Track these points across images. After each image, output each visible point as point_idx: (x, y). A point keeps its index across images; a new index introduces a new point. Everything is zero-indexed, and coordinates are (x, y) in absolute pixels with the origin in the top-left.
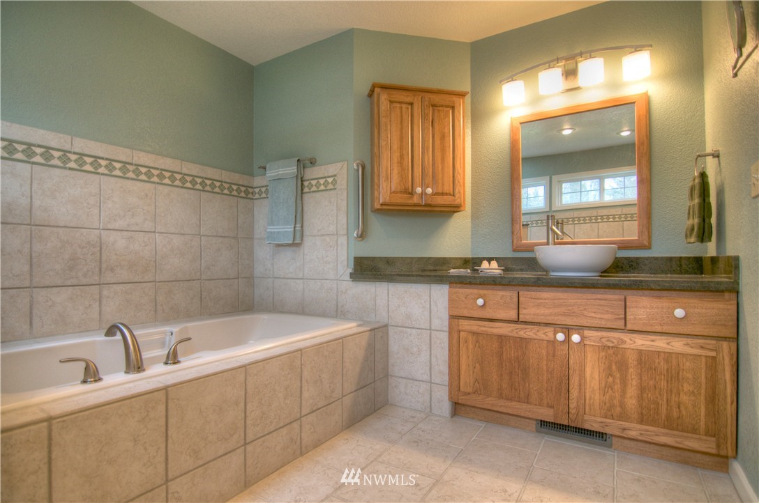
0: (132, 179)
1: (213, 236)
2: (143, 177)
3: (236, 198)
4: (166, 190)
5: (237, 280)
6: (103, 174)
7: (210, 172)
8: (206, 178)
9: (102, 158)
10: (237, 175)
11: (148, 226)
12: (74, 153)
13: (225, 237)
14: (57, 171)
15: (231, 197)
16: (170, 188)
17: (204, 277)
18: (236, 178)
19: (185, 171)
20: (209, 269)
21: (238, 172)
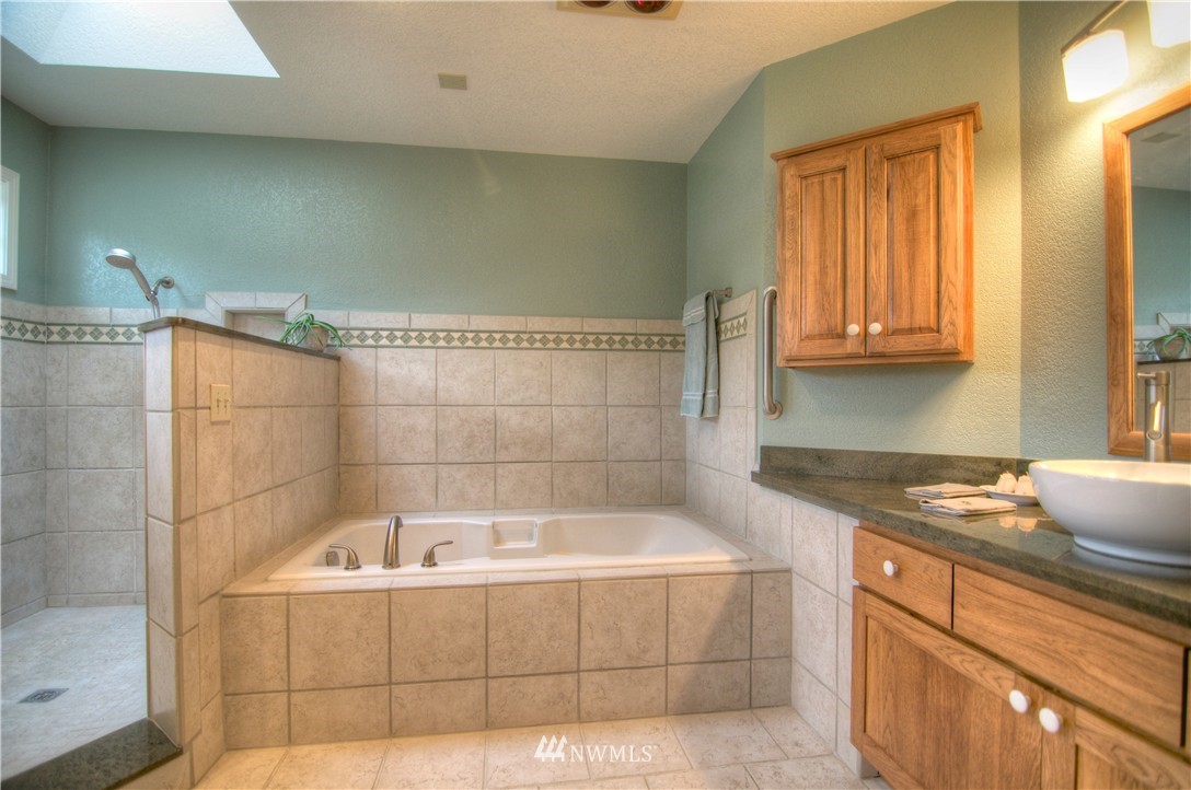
0: (526, 349)
1: (624, 406)
2: (538, 345)
3: (658, 354)
4: (564, 355)
5: (658, 463)
6: (497, 348)
7: (620, 325)
8: (614, 334)
9: (496, 332)
10: (659, 322)
11: (544, 398)
12: (471, 331)
13: (641, 406)
14: (457, 352)
15: (651, 353)
16: (569, 353)
17: (611, 458)
18: (658, 326)
19: (586, 329)
20: (618, 447)
21: (661, 318)
